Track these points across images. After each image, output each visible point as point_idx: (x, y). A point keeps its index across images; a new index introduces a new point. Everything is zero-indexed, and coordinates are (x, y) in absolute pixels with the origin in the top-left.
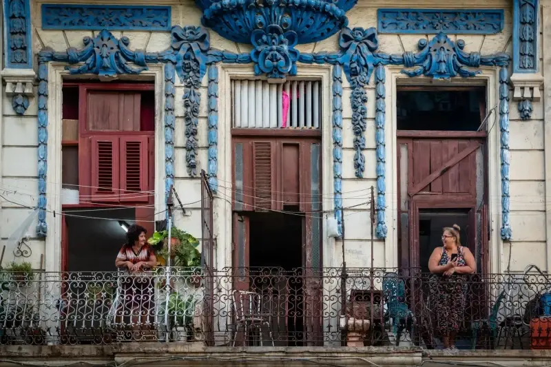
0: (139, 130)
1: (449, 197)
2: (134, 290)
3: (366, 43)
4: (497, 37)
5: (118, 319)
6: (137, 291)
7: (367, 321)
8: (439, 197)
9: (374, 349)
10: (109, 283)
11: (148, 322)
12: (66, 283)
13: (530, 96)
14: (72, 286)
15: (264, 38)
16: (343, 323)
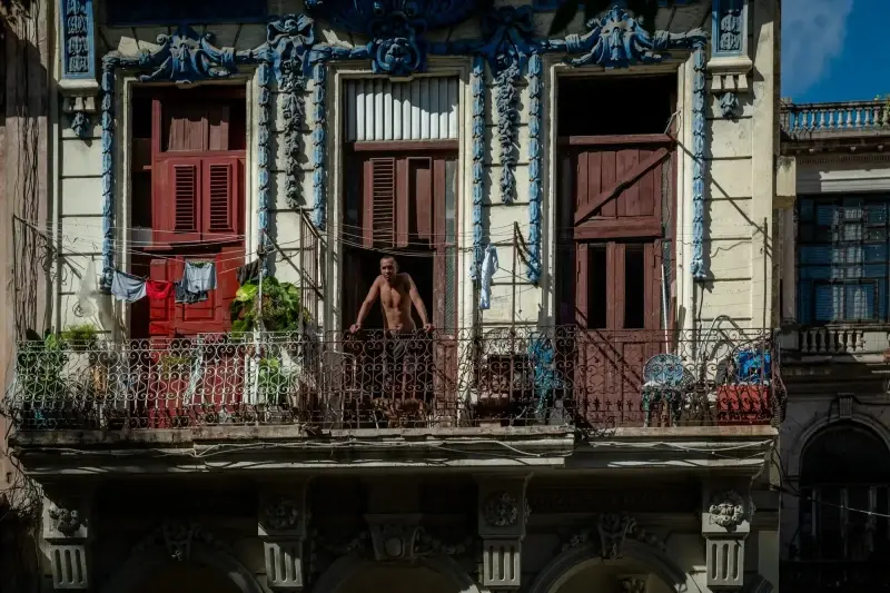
0: (226, 149)
1: (626, 222)
2: (216, 361)
3: (517, 27)
4: (692, 8)
5: (198, 399)
6: (220, 362)
7: (504, 395)
8: (612, 223)
9: (513, 430)
10: (187, 352)
11: (233, 401)
12: (134, 353)
13: (733, 87)
14: (142, 357)
15: (384, 28)
16: (474, 399)
